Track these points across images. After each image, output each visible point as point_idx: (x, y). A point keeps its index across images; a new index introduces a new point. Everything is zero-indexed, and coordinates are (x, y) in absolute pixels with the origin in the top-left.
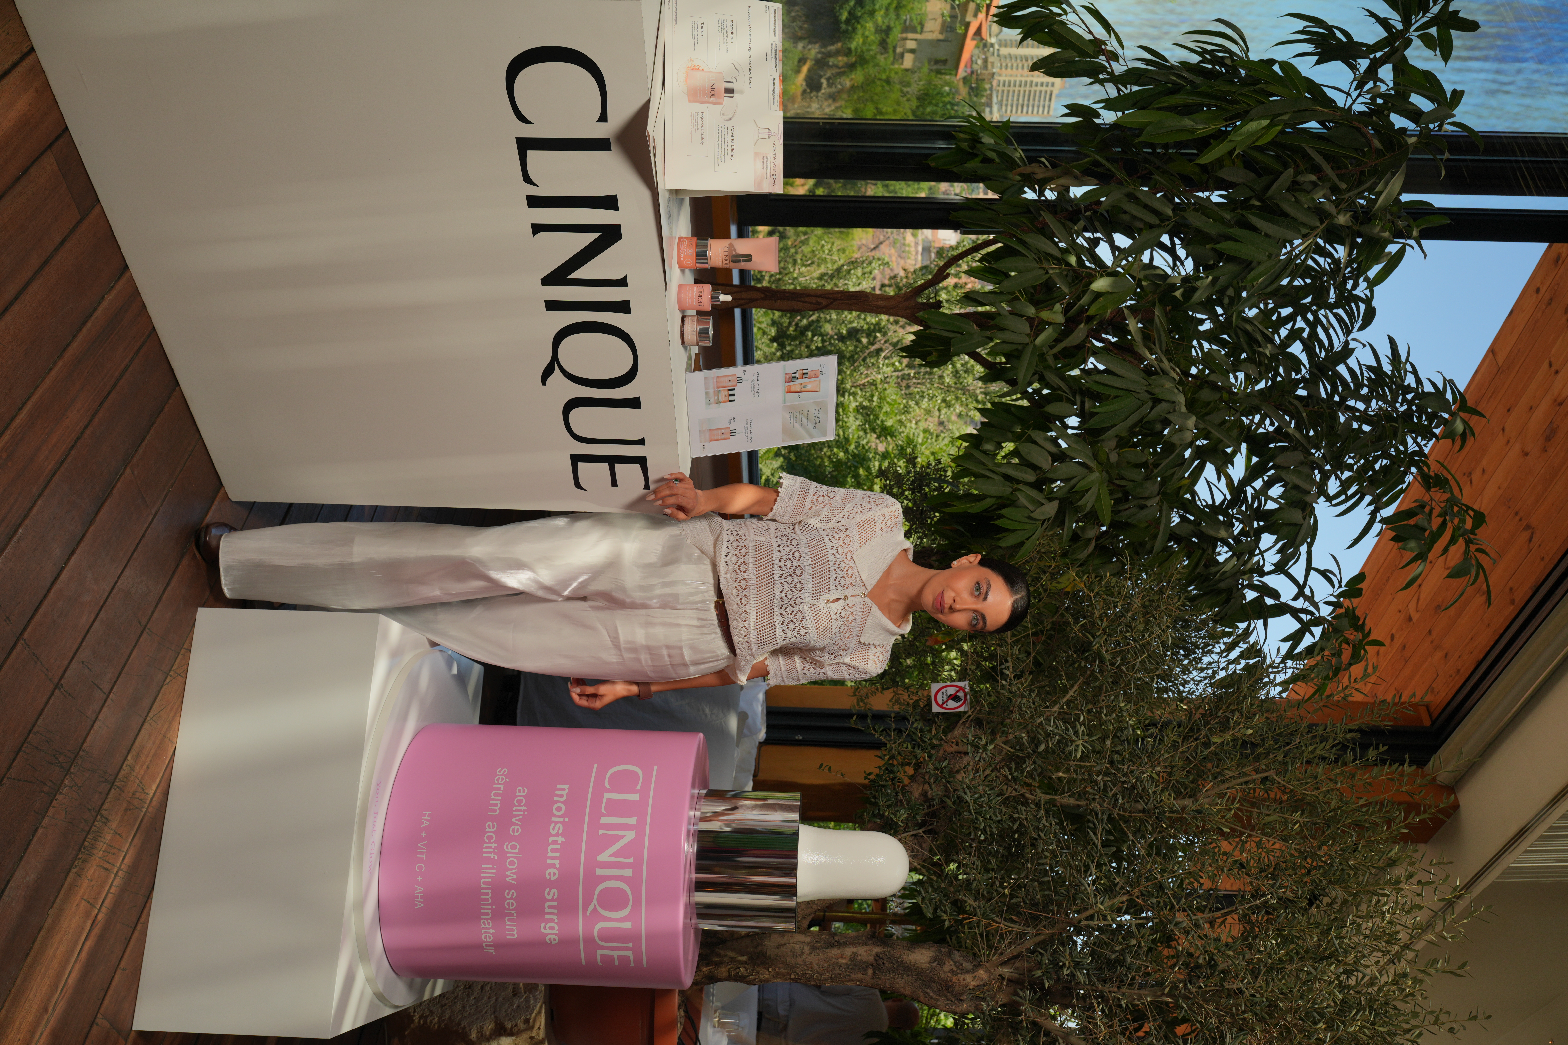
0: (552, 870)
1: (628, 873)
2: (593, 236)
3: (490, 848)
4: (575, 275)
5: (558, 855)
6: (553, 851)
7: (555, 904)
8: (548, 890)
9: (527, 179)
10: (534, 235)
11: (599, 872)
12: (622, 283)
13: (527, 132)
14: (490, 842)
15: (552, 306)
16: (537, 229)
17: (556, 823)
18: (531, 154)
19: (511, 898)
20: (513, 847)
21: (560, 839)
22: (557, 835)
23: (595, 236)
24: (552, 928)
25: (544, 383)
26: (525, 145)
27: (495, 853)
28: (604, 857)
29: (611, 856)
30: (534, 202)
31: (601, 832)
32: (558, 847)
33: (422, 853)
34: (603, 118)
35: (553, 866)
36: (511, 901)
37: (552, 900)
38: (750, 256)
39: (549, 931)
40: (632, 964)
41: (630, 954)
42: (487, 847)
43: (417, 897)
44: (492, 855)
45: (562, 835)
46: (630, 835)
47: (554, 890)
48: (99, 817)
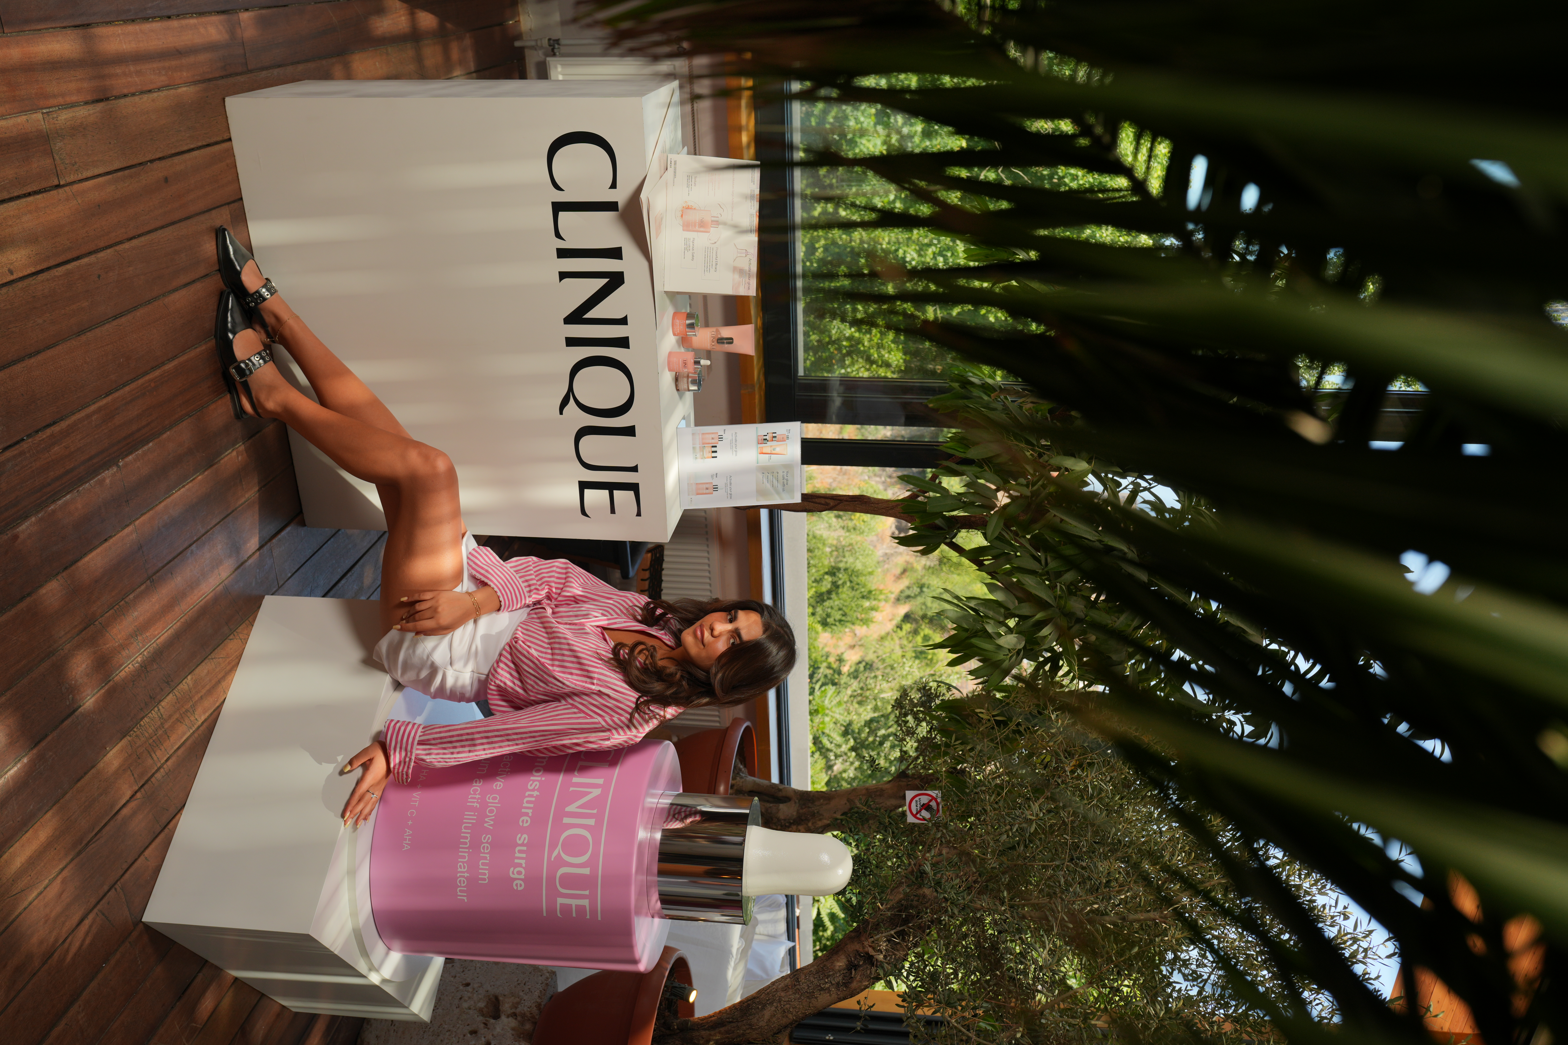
0: (525, 818)
1: (591, 822)
2: (603, 281)
3: (475, 798)
4: (590, 315)
5: (532, 805)
6: (528, 802)
7: (525, 848)
8: (519, 835)
9: (558, 235)
10: (560, 280)
11: (566, 820)
12: (623, 321)
13: (561, 197)
14: (475, 794)
15: (571, 342)
16: (563, 275)
17: (534, 781)
18: (562, 215)
19: (487, 843)
20: (495, 798)
21: (536, 793)
22: (533, 790)
23: (605, 281)
24: (519, 873)
25: (561, 413)
26: (558, 207)
27: (477, 802)
28: (572, 808)
29: (578, 807)
30: (563, 253)
31: (571, 789)
32: (533, 799)
33: (416, 801)
34: (614, 186)
35: (526, 814)
36: (486, 845)
37: (522, 845)
38: (732, 339)
39: (516, 876)
40: (588, 917)
41: (585, 902)
42: (472, 798)
43: (405, 840)
44: (475, 804)
45: (537, 790)
46: (596, 792)
47: (525, 836)
48: (156, 709)
